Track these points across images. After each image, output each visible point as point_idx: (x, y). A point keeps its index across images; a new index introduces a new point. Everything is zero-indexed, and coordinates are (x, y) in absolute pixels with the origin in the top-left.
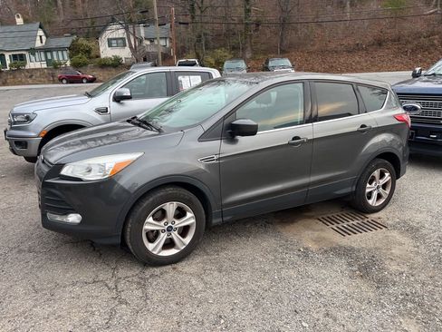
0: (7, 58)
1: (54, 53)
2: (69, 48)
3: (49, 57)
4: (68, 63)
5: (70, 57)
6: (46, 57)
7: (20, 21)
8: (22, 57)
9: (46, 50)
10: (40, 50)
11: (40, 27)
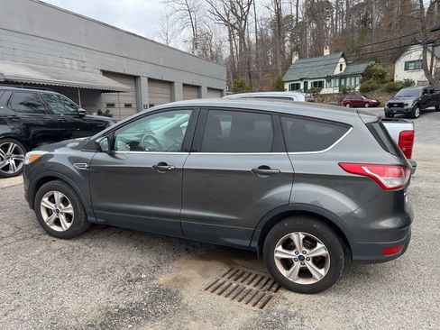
0: (309, 85)
1: (348, 80)
2: (362, 75)
3: (343, 84)
4: (357, 88)
5: (361, 82)
6: (340, 83)
7: (327, 52)
8: (320, 85)
9: (341, 77)
10: (336, 77)
11: (343, 56)
